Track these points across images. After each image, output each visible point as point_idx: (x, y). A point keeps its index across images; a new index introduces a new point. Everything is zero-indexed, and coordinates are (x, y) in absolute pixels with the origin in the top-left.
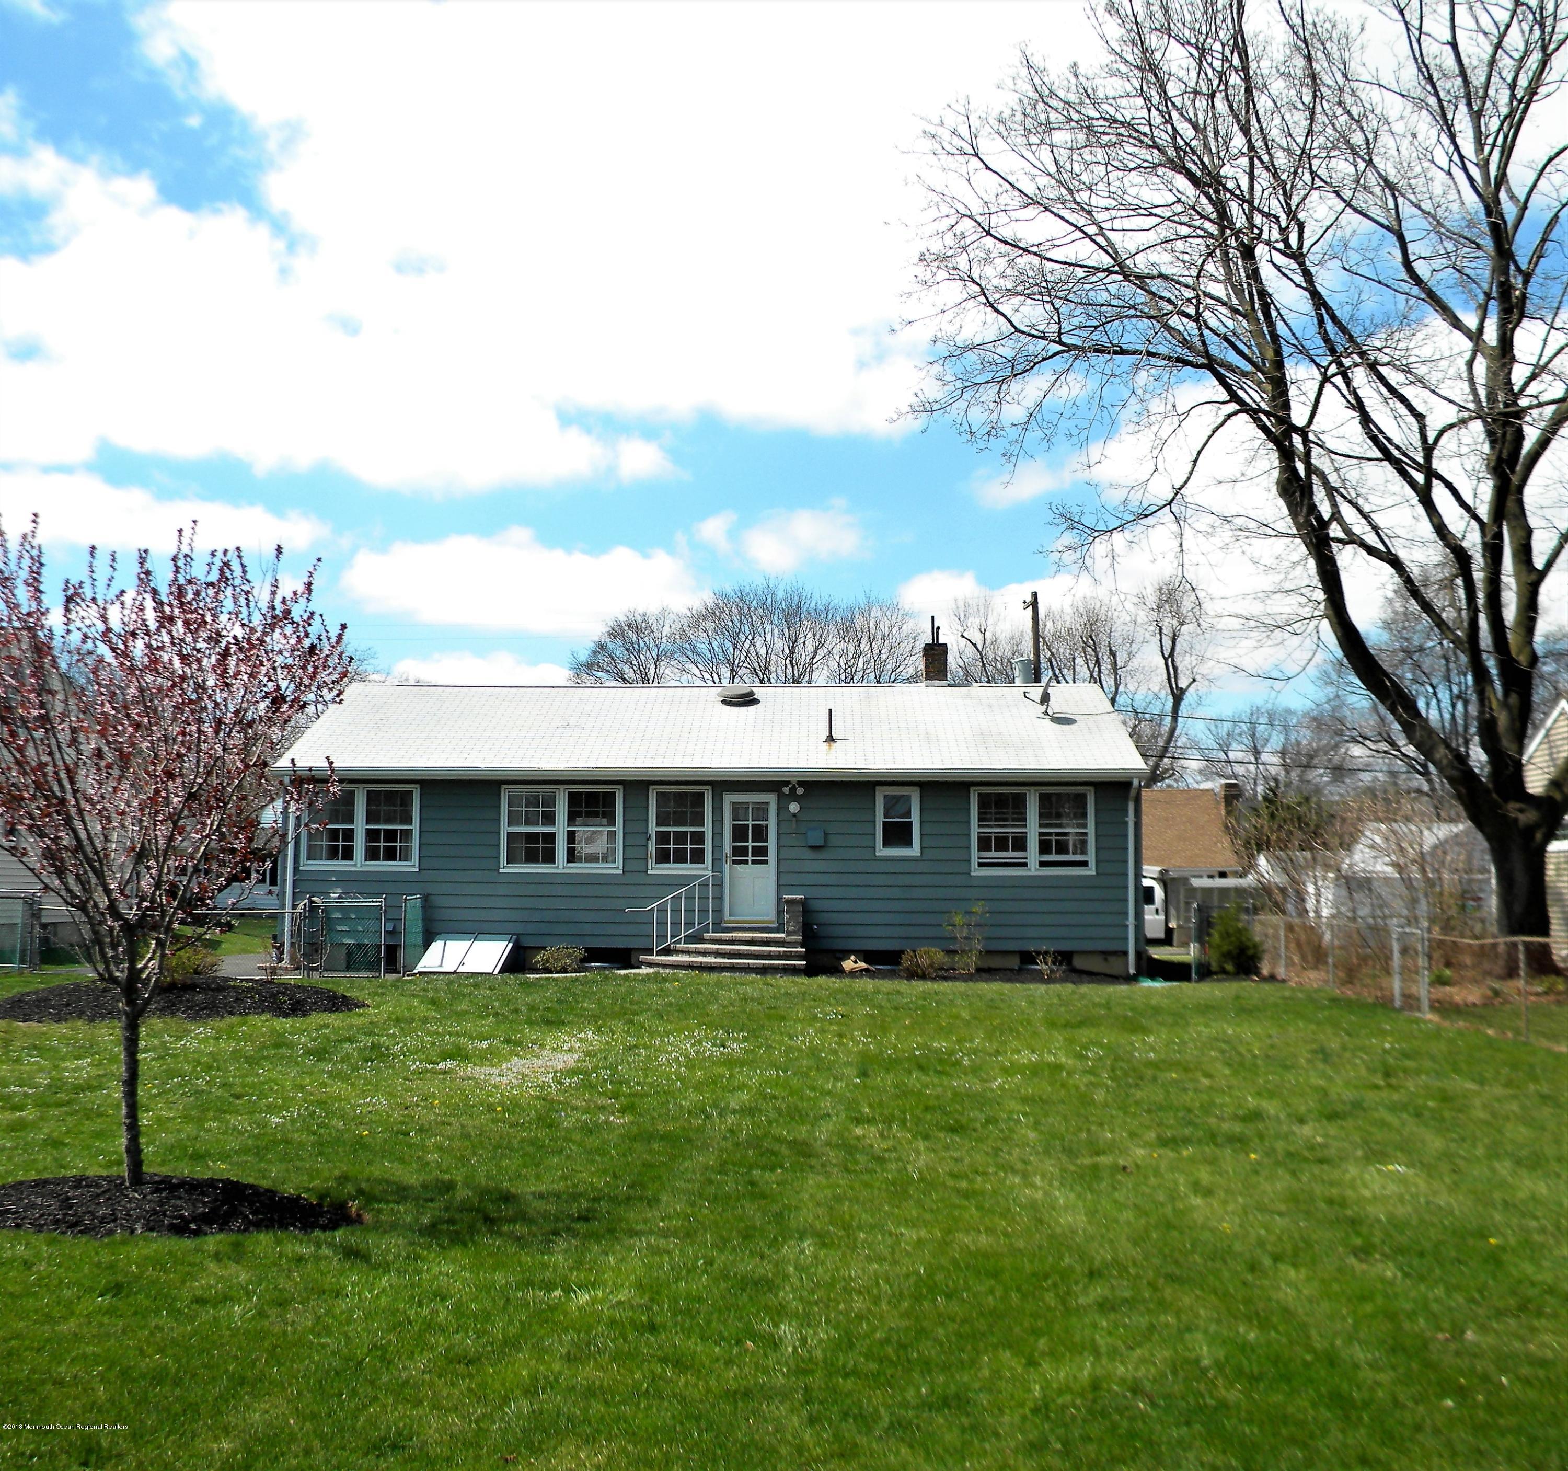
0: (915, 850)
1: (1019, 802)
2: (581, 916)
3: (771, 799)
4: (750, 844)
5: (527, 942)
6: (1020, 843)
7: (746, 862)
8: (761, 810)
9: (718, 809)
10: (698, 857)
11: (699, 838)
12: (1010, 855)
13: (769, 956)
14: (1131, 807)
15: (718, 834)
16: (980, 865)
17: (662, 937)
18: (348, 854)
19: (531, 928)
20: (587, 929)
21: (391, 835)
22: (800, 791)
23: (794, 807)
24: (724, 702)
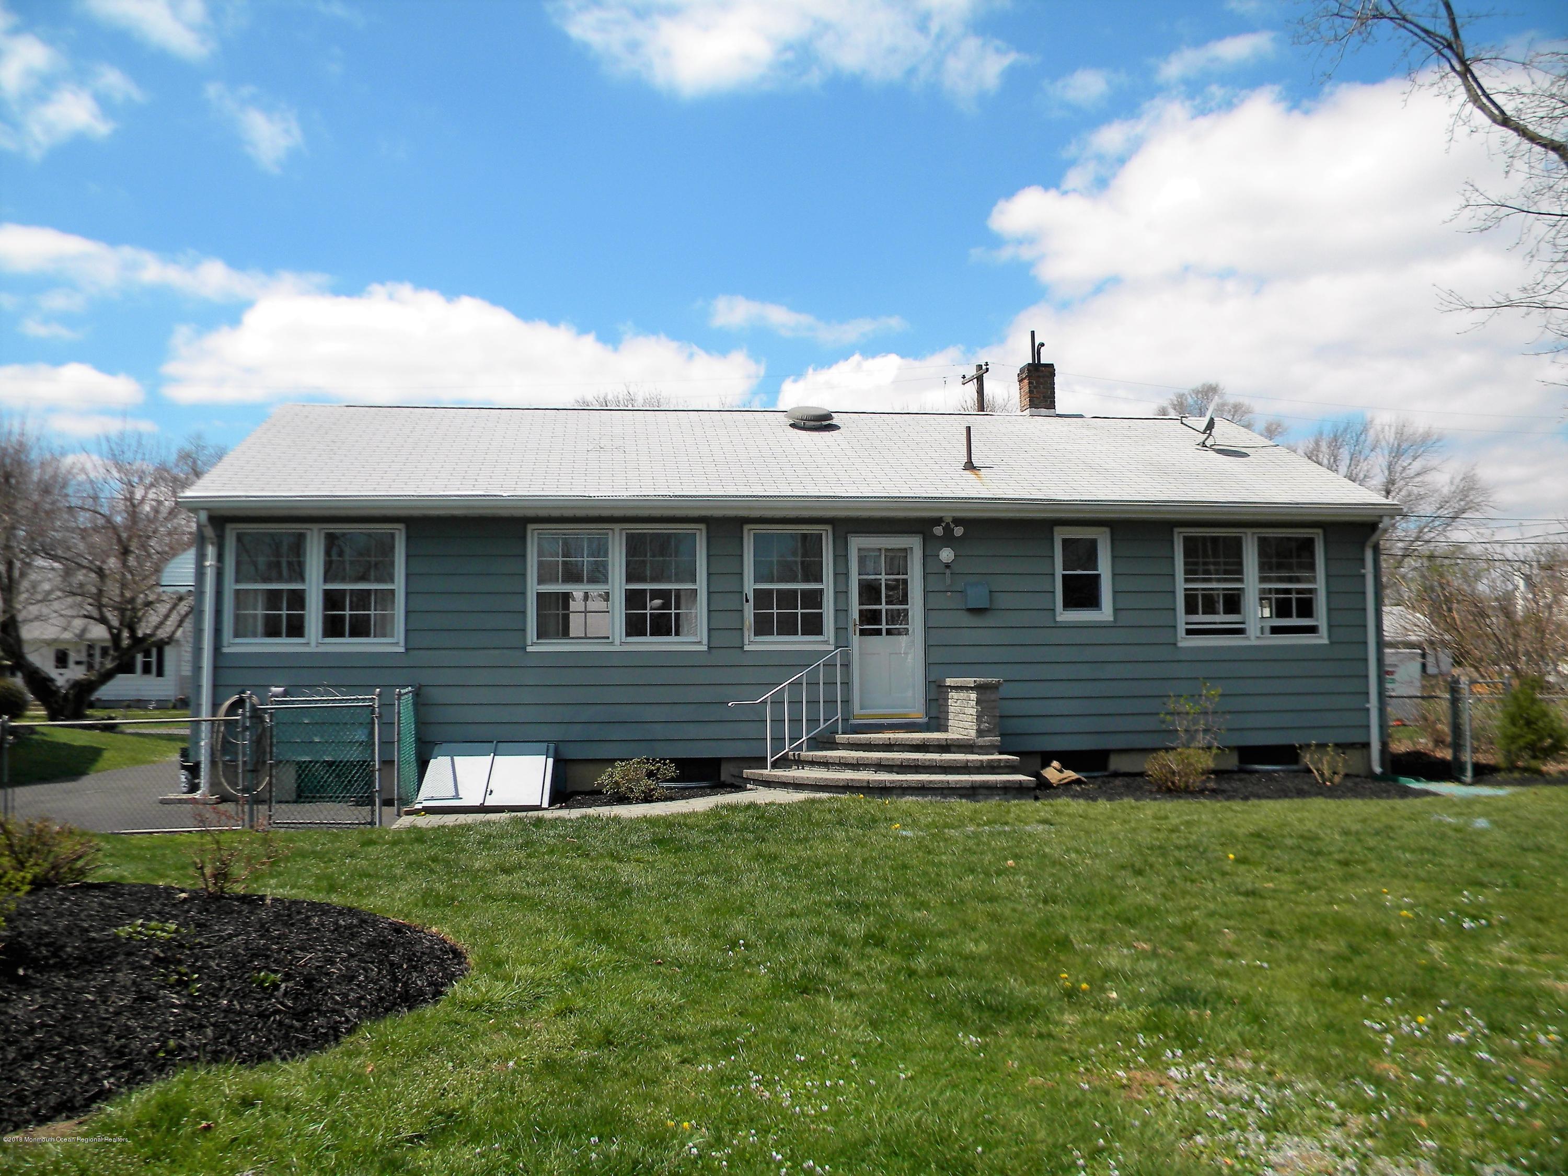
0: (1106, 612)
1: (1234, 549)
2: (649, 714)
3: (914, 543)
4: (883, 607)
5: (572, 752)
6: (1233, 603)
7: (878, 632)
8: (898, 560)
9: (841, 557)
10: (813, 626)
11: (814, 599)
12: (1220, 619)
13: (965, 769)
14: (1369, 555)
15: (841, 593)
16: (1189, 632)
17: (778, 741)
18: (296, 629)
19: (575, 732)
20: (659, 731)
21: (362, 599)
22: (959, 531)
23: (946, 555)
24: (793, 426)
